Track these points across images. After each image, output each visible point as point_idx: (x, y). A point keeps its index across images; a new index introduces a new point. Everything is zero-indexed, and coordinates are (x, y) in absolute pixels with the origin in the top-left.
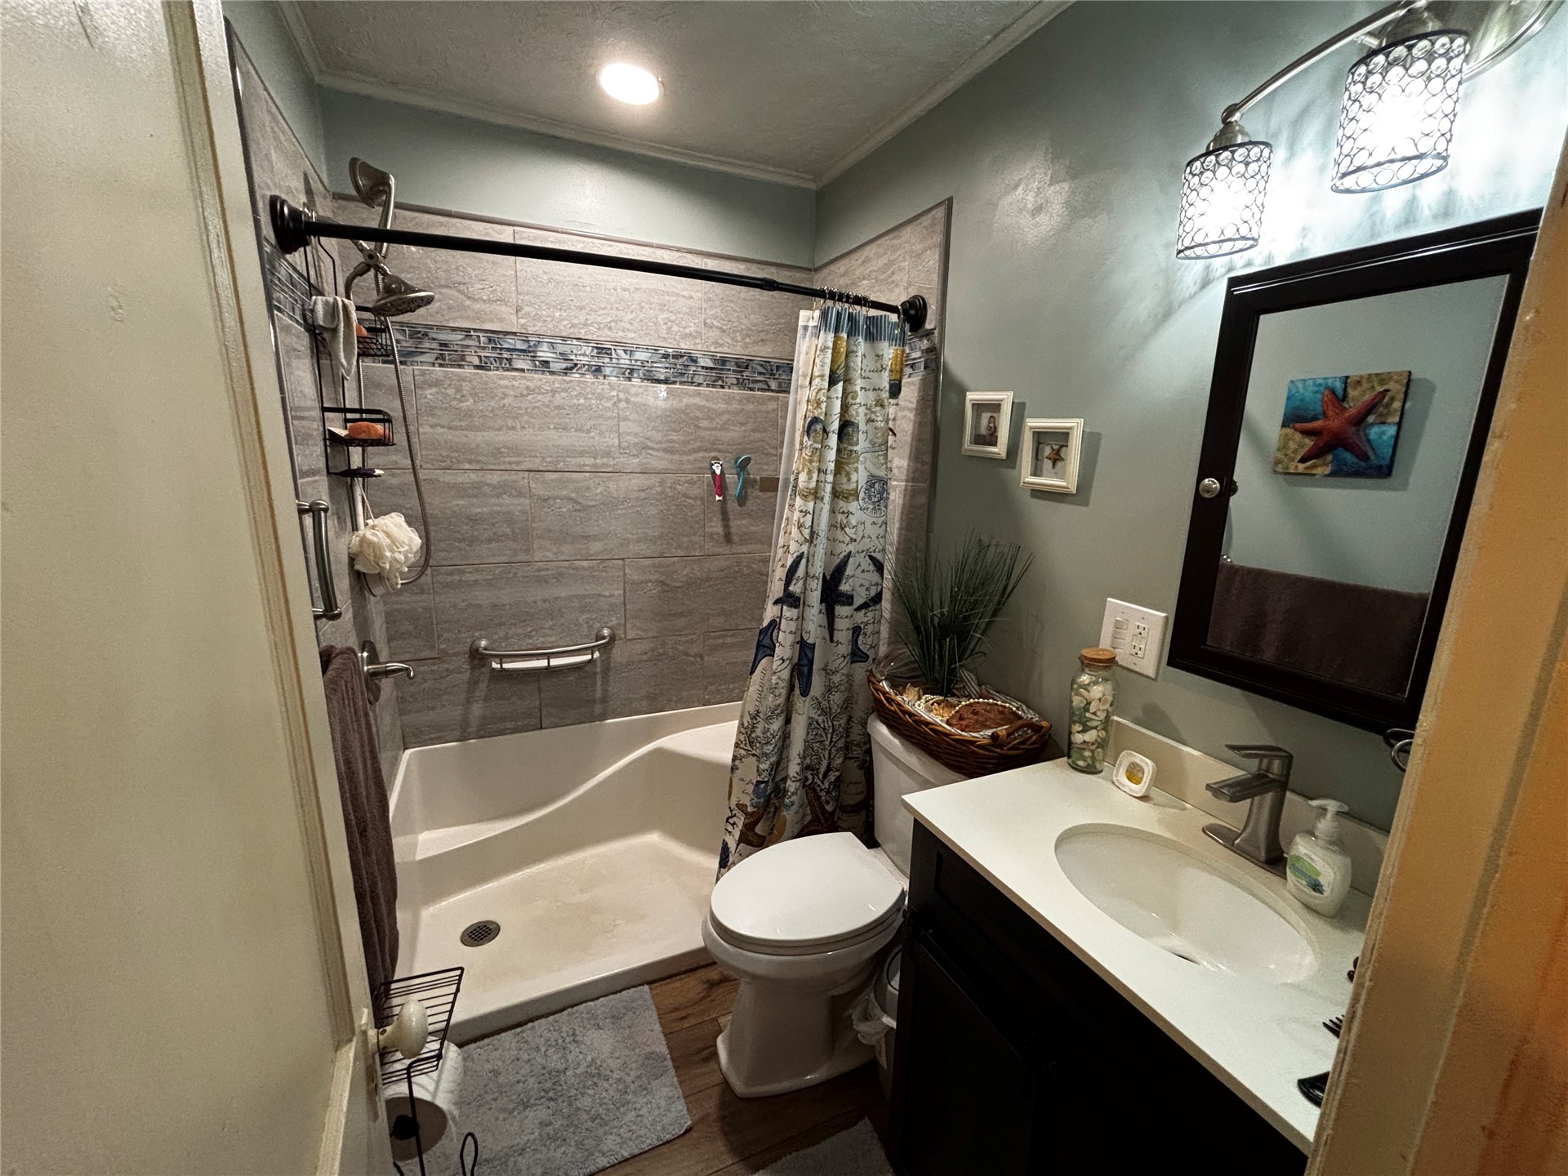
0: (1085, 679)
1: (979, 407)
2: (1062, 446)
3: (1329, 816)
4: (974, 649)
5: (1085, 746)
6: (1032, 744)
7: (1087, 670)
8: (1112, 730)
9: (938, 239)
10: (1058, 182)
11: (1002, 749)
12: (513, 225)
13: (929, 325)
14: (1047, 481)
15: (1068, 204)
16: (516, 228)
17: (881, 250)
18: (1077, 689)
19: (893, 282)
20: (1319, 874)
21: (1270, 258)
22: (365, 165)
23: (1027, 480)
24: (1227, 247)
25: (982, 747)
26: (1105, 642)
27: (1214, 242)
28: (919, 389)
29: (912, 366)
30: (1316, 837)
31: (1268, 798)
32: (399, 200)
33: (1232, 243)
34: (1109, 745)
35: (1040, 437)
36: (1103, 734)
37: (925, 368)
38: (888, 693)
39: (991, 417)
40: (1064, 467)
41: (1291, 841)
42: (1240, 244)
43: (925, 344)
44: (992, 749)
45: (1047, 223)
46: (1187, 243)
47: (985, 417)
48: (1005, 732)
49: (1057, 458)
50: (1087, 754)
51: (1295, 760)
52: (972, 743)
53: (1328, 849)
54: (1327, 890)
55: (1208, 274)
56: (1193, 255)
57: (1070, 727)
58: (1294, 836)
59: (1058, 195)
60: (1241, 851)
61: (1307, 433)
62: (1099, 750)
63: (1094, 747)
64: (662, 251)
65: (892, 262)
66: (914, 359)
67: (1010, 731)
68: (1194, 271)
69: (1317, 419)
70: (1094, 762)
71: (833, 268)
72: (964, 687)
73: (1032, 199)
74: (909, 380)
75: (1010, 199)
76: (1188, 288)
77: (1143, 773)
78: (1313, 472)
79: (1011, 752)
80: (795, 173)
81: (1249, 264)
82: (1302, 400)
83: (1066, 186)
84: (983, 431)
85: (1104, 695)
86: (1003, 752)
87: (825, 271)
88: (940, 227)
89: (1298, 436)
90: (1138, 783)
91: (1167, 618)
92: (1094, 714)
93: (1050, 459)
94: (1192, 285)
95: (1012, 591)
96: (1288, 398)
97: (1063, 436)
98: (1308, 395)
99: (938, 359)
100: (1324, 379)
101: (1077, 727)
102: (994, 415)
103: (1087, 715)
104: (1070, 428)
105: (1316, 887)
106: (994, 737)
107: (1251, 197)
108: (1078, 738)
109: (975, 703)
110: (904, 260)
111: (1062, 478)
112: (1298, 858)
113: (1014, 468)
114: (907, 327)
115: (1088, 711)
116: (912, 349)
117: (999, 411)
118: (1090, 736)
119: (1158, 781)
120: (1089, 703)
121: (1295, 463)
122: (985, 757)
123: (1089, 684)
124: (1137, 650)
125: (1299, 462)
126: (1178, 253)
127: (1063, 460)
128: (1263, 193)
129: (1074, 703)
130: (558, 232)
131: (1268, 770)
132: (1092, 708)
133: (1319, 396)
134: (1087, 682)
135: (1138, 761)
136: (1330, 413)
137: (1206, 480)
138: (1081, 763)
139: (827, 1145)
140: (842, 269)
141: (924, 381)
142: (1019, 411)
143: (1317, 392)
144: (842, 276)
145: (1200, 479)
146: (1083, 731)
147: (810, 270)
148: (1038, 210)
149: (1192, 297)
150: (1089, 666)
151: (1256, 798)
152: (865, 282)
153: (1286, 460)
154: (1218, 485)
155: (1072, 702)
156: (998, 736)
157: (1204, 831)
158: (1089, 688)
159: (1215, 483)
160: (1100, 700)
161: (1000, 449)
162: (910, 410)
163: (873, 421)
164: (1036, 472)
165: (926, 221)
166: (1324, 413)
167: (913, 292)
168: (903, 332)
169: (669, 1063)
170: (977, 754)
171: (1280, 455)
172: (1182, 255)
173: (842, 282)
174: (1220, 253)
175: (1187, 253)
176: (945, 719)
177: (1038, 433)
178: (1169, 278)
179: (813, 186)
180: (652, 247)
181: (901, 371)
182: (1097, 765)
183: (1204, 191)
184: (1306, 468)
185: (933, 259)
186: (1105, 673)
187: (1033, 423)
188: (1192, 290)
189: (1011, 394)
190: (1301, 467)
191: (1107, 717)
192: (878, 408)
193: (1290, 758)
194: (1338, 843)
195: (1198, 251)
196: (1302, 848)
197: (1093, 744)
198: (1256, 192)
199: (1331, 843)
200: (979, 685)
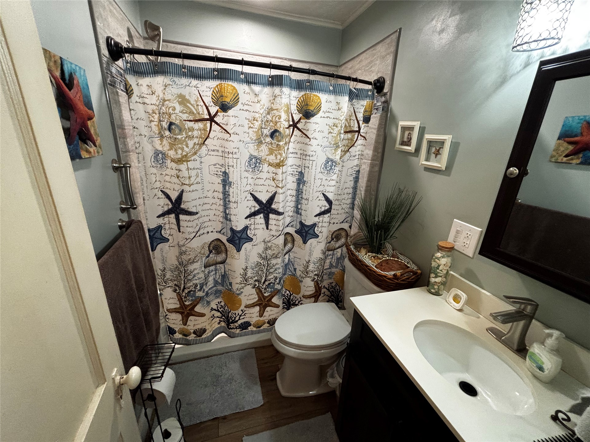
0: (439, 255)
1: (404, 129)
2: (440, 148)
3: (553, 338)
4: (392, 236)
5: (435, 284)
6: (412, 279)
7: (440, 251)
8: (449, 278)
9: (393, 49)
10: (454, 15)
11: (398, 280)
12: (213, 49)
13: (385, 90)
14: (433, 164)
15: (457, 26)
16: (214, 50)
17: (368, 56)
18: (434, 259)
19: (372, 71)
20: (543, 363)
21: (566, 50)
22: (150, 23)
23: (423, 163)
24: (542, 44)
25: (389, 279)
26: (451, 239)
27: (534, 41)
28: (379, 119)
29: (377, 109)
30: (545, 346)
31: (522, 324)
32: (165, 38)
33: (545, 41)
34: (447, 284)
35: (431, 143)
36: (444, 279)
37: (382, 110)
38: (352, 251)
39: (410, 133)
40: (441, 158)
41: (531, 344)
42: (550, 42)
43: (383, 99)
44: (394, 280)
45: (446, 37)
46: (518, 42)
47: (407, 133)
48: (400, 274)
49: (438, 153)
50: (436, 287)
51: (539, 307)
52: (385, 277)
53: (550, 353)
54: (546, 372)
55: (529, 59)
56: (522, 50)
57: (430, 275)
58: (533, 342)
59: (453, 22)
60: (505, 343)
61: (570, 143)
62: (442, 286)
63: (440, 284)
64: (274, 59)
65: (372, 61)
66: (378, 106)
67: (402, 273)
68: (521, 58)
69: (577, 136)
70: (438, 291)
71: (346, 65)
72: (387, 250)
73: (440, 26)
74: (375, 115)
75: (428, 27)
76: (516, 68)
77: (461, 299)
78: (571, 162)
79: (402, 282)
80: (332, 21)
81: (553, 54)
82: (570, 127)
83: (458, 17)
84: (405, 140)
85: (447, 263)
86: (398, 282)
87: (343, 67)
88: (394, 44)
89: (565, 144)
90: (458, 303)
91: (482, 231)
92: (441, 270)
93: (434, 154)
94: (519, 66)
95: (411, 213)
96: (563, 126)
97: (442, 143)
98: (574, 124)
99: (388, 106)
100: (584, 116)
101: (432, 275)
102: (411, 132)
103: (438, 271)
104: (445, 140)
105: (541, 369)
106: (395, 275)
107: (561, 13)
108: (433, 280)
109: (389, 259)
110: (377, 60)
111: (439, 163)
112: (534, 354)
113: (418, 157)
114: (375, 91)
115: (438, 269)
116: (377, 102)
117: (413, 131)
118: (438, 280)
119: (468, 302)
120: (439, 266)
121: (562, 157)
122: (390, 283)
123: (440, 257)
124: (465, 244)
125: (564, 157)
126: (513, 48)
127: (440, 154)
128: (568, 12)
129: (433, 265)
130: (231, 51)
131: (523, 310)
132: (441, 268)
133: (580, 125)
134: (440, 256)
135: (459, 294)
136: (585, 134)
137: (511, 169)
138: (433, 291)
139: (312, 420)
140: (351, 66)
141: (381, 116)
142: (422, 131)
143: (579, 123)
144: (350, 69)
145: (508, 168)
146: (436, 277)
147: (337, 66)
148: (442, 31)
149: (518, 73)
150: (441, 250)
151: (515, 323)
152: (359, 71)
153: (557, 156)
154: (518, 171)
155: (432, 264)
156: (397, 275)
157: (487, 330)
158: (440, 259)
159: (516, 170)
160: (444, 265)
161: (411, 148)
162: (374, 129)
163: (332, 133)
164: (427, 159)
165: (388, 41)
166: (582, 133)
167: (380, 75)
168: (373, 94)
169: (258, 379)
170: (387, 281)
171: (554, 153)
172: (515, 49)
173: (350, 71)
174: (538, 48)
175: (518, 48)
176: (375, 264)
177: (430, 141)
178: (507, 63)
179: (340, 27)
180: (270, 57)
181: (371, 111)
182: (440, 293)
183: (533, 12)
184: (567, 160)
185: (390, 59)
186: (449, 253)
187: (427, 136)
188: (519, 69)
189: (419, 123)
190: (565, 159)
191: (448, 272)
192: (335, 127)
193: (537, 305)
194: (557, 351)
195: (525, 47)
196: (536, 349)
197: (439, 283)
198: (564, 11)
199: (552, 350)
200: (393, 250)
